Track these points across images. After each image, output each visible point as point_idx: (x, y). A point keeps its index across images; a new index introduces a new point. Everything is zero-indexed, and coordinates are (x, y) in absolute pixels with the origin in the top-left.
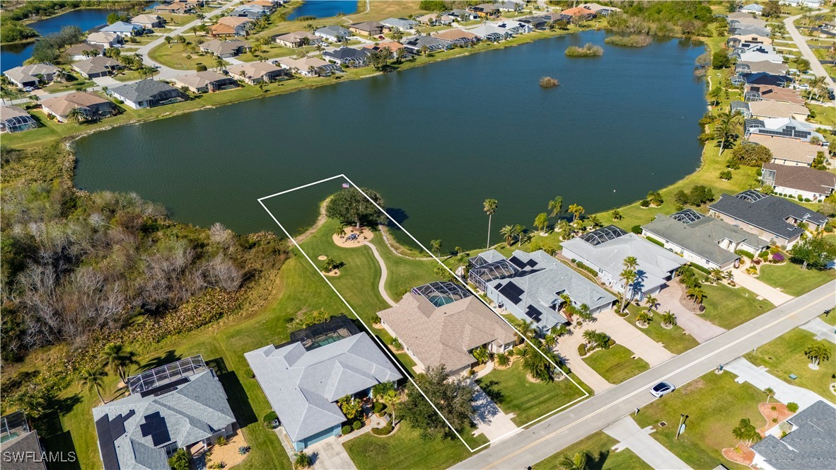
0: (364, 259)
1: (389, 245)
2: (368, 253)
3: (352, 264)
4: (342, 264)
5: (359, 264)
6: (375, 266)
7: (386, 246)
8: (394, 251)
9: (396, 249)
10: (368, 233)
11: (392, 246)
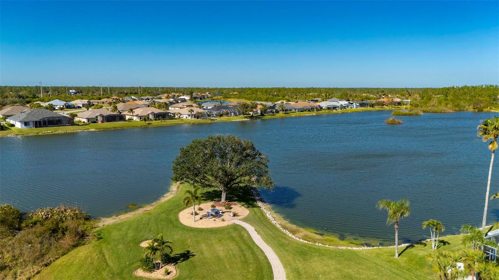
0: (232, 246)
1: (278, 226)
2: (241, 237)
3: (207, 254)
4: (186, 256)
5: (222, 254)
6: (256, 259)
7: (274, 227)
8: (290, 235)
9: (293, 232)
10: (240, 209)
11: (285, 228)
